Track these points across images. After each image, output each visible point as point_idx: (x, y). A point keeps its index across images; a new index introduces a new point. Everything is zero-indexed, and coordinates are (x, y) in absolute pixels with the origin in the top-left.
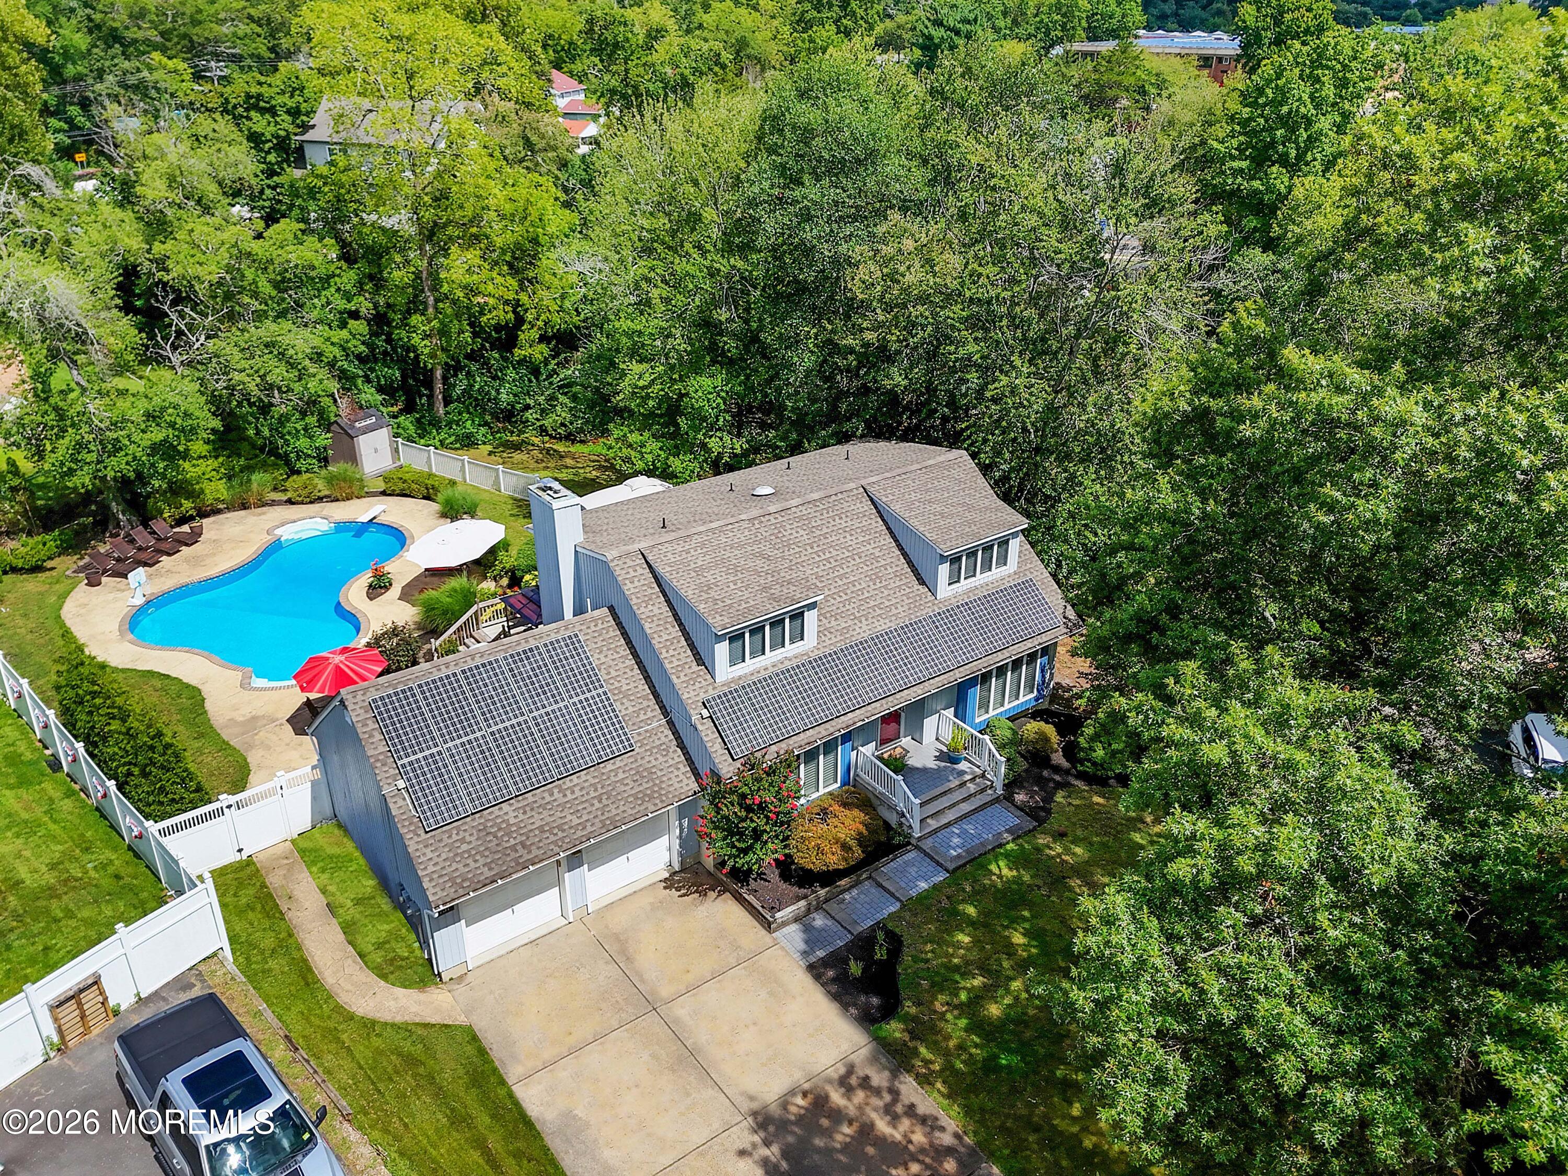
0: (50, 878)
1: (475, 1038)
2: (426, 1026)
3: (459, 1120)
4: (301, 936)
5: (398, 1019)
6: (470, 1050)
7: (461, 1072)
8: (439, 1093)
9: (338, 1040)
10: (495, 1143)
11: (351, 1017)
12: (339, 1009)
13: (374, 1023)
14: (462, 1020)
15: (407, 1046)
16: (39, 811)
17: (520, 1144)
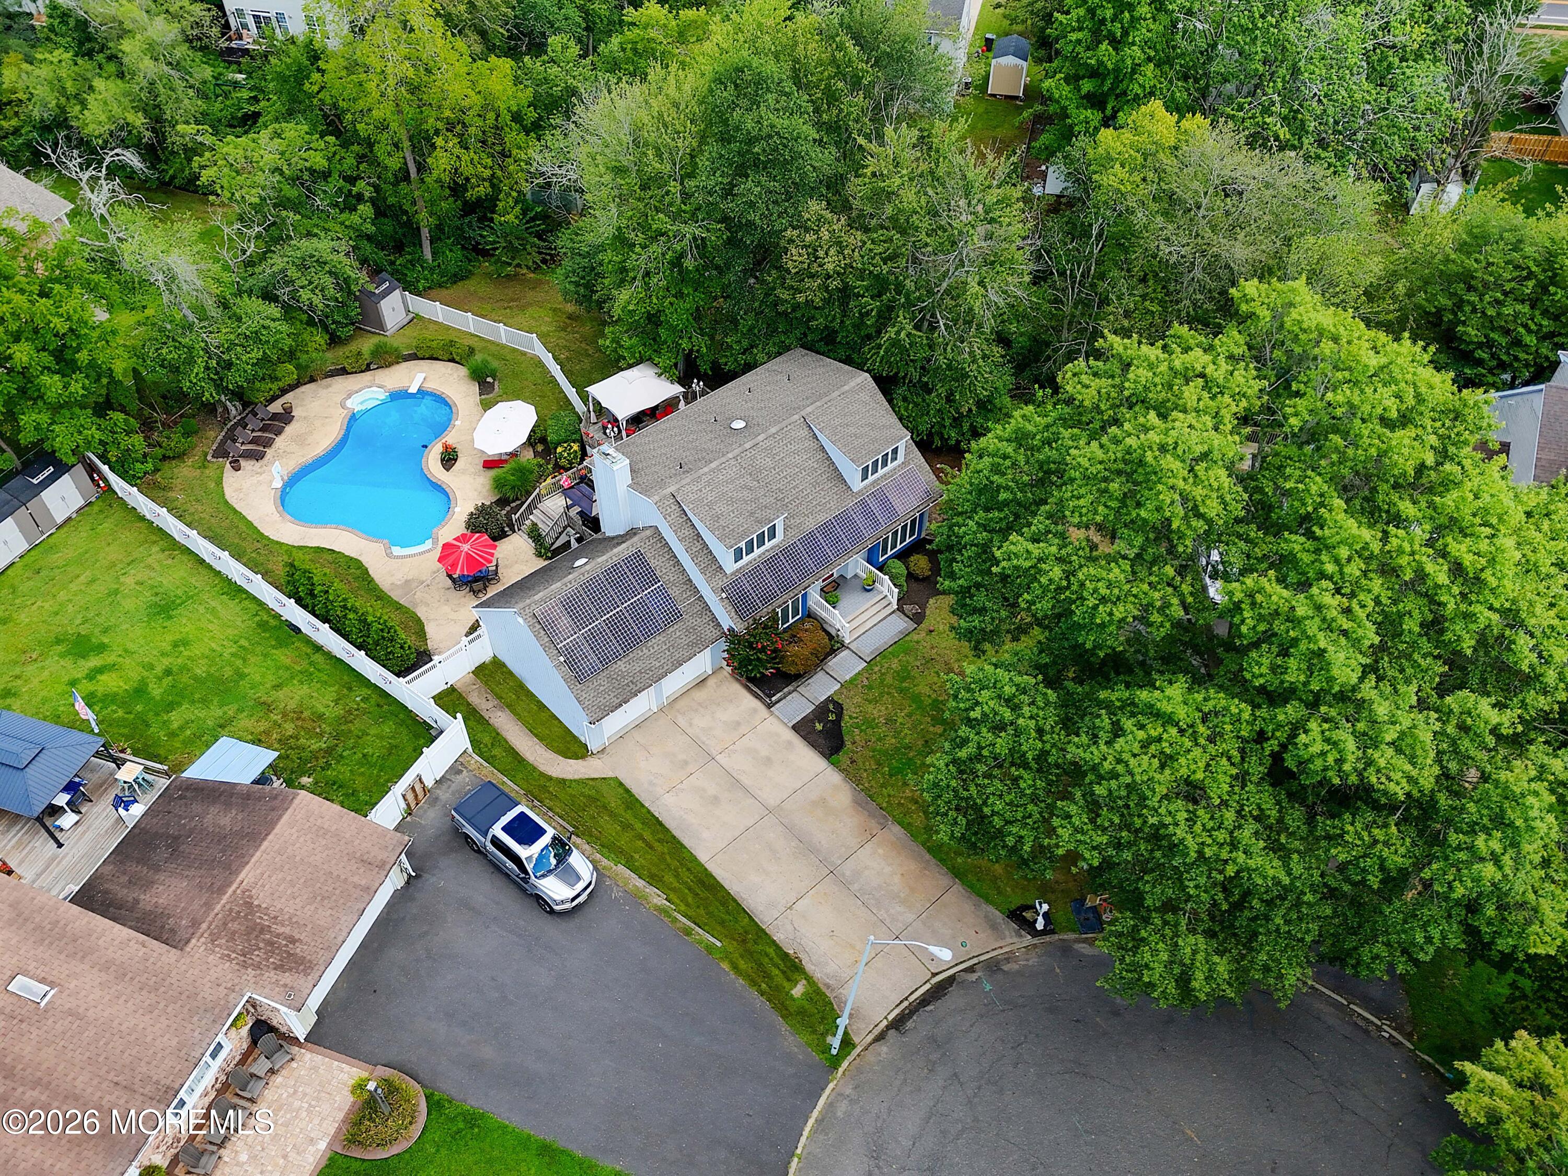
0: (339, 711)
1: (621, 784)
2: (593, 779)
3: (626, 827)
4: (504, 734)
5: (576, 777)
6: (621, 790)
7: (620, 802)
8: (612, 814)
9: (549, 792)
10: (647, 835)
11: (550, 778)
12: (542, 774)
13: (564, 780)
14: (610, 774)
15: (587, 791)
16: (305, 664)
17: (661, 836)
